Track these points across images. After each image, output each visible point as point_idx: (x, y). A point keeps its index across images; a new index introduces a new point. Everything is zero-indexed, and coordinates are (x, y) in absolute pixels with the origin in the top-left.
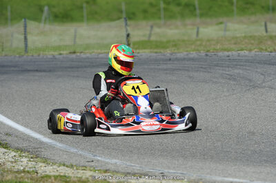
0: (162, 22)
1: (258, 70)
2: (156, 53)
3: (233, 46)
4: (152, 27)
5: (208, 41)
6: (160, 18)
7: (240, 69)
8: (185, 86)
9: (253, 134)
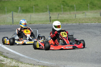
0: (62, 12)
4: (58, 14)
5: (80, 19)
6: (61, 11)
7: (92, 29)
9: (97, 52)
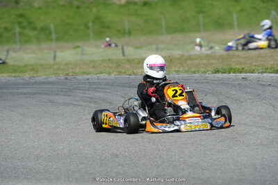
1: (119, 93)
2: (15, 77)
3: (91, 70)
8: (46, 109)
